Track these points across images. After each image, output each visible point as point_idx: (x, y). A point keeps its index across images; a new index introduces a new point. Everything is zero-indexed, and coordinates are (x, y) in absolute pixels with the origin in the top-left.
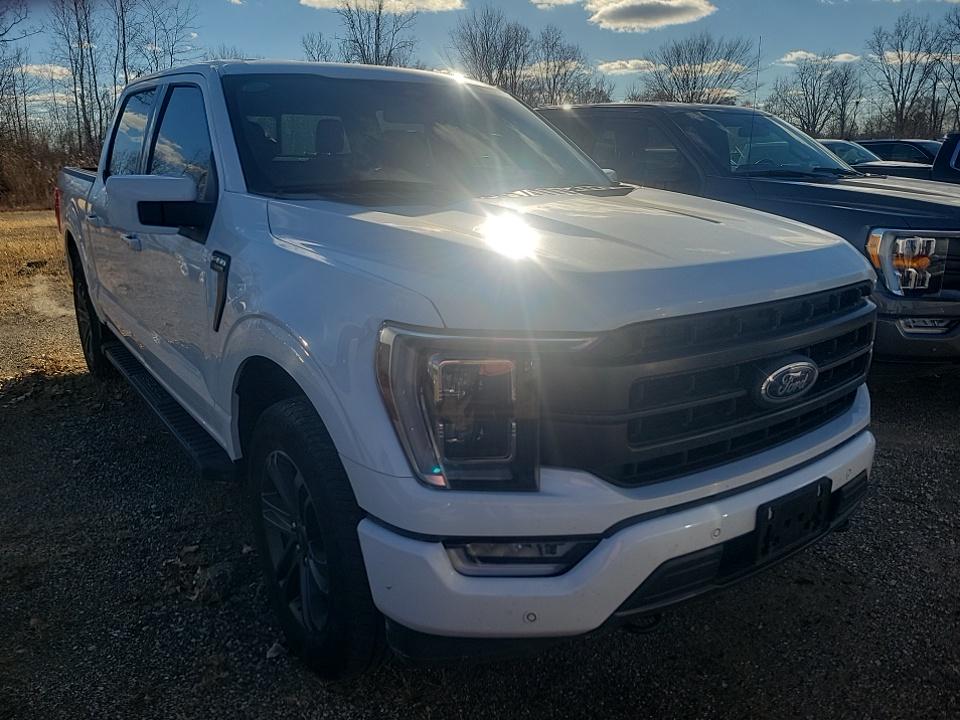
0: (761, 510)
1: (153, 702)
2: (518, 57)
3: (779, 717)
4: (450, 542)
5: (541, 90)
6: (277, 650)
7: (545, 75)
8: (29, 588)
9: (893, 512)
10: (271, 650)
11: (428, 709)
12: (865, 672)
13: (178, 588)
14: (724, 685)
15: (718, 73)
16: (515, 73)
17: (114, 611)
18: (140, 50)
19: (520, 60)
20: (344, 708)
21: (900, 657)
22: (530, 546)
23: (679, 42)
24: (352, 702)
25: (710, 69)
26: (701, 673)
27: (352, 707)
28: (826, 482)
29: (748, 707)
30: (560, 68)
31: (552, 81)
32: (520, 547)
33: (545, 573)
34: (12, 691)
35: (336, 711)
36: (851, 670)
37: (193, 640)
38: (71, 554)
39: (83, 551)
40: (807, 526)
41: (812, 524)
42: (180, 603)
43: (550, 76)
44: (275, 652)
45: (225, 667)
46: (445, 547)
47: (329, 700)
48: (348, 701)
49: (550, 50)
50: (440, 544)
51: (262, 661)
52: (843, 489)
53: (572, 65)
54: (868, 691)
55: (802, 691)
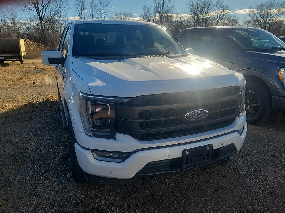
0: (184, 152)
1: (37, 183)
2: (208, 9)
3: (194, 212)
4: (93, 151)
5: (215, 20)
6: (70, 175)
7: (217, 15)
8: (22, 153)
9: (268, 160)
10: (69, 175)
11: (100, 195)
12: (228, 205)
13: (54, 157)
14: (183, 201)
15: (276, 13)
16: (207, 14)
17: (38, 161)
18: (96, 12)
19: (209, 10)
20: (80, 192)
21: (243, 202)
22: (116, 154)
23: (262, 3)
24: (82, 191)
25: (274, 11)
26: (178, 197)
27: (82, 192)
28: (211, 146)
29: (187, 208)
30: (222, 12)
31: (219, 17)
32: (114, 154)
33: (118, 162)
34: (9, 176)
35: (77, 192)
36: (224, 203)
37: (52, 170)
38: (35, 146)
39: (37, 146)
40: (204, 158)
41: (206, 157)
42: (53, 161)
43: (219, 15)
44: (69, 176)
45: (56, 177)
46: (92, 152)
47: (77, 189)
48: (81, 190)
49: (219, 7)
50: (90, 151)
51: (66, 177)
52: (221, 149)
53: (226, 11)
54: (226, 210)
55: (206, 207)
